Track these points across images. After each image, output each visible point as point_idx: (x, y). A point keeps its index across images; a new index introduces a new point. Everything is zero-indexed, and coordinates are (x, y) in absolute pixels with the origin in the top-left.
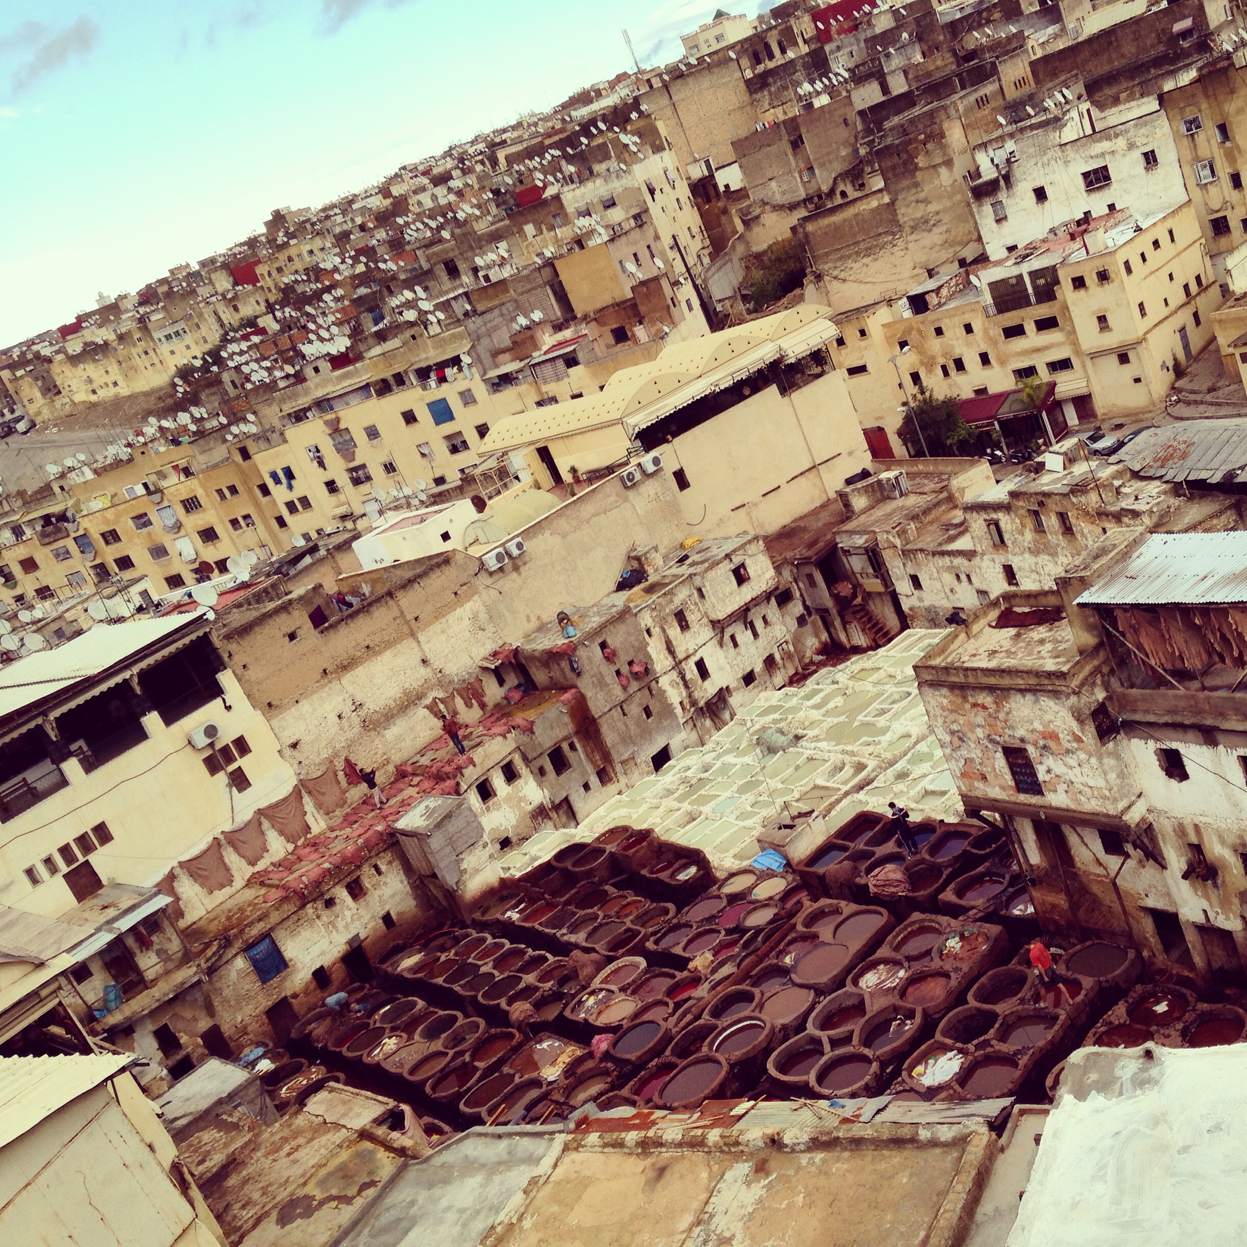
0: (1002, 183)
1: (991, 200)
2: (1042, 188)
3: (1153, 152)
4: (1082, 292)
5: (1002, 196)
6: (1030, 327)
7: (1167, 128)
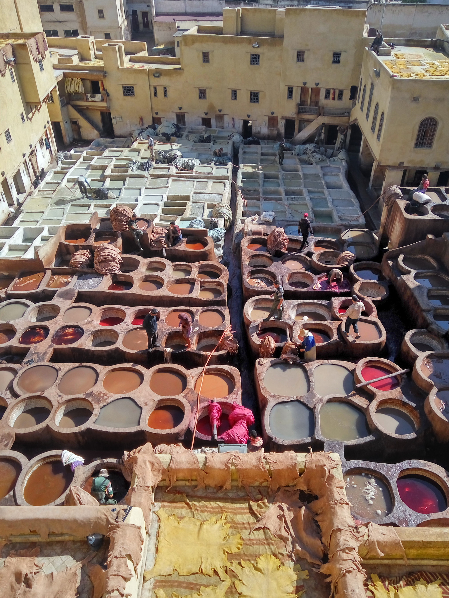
6: (57, 8)
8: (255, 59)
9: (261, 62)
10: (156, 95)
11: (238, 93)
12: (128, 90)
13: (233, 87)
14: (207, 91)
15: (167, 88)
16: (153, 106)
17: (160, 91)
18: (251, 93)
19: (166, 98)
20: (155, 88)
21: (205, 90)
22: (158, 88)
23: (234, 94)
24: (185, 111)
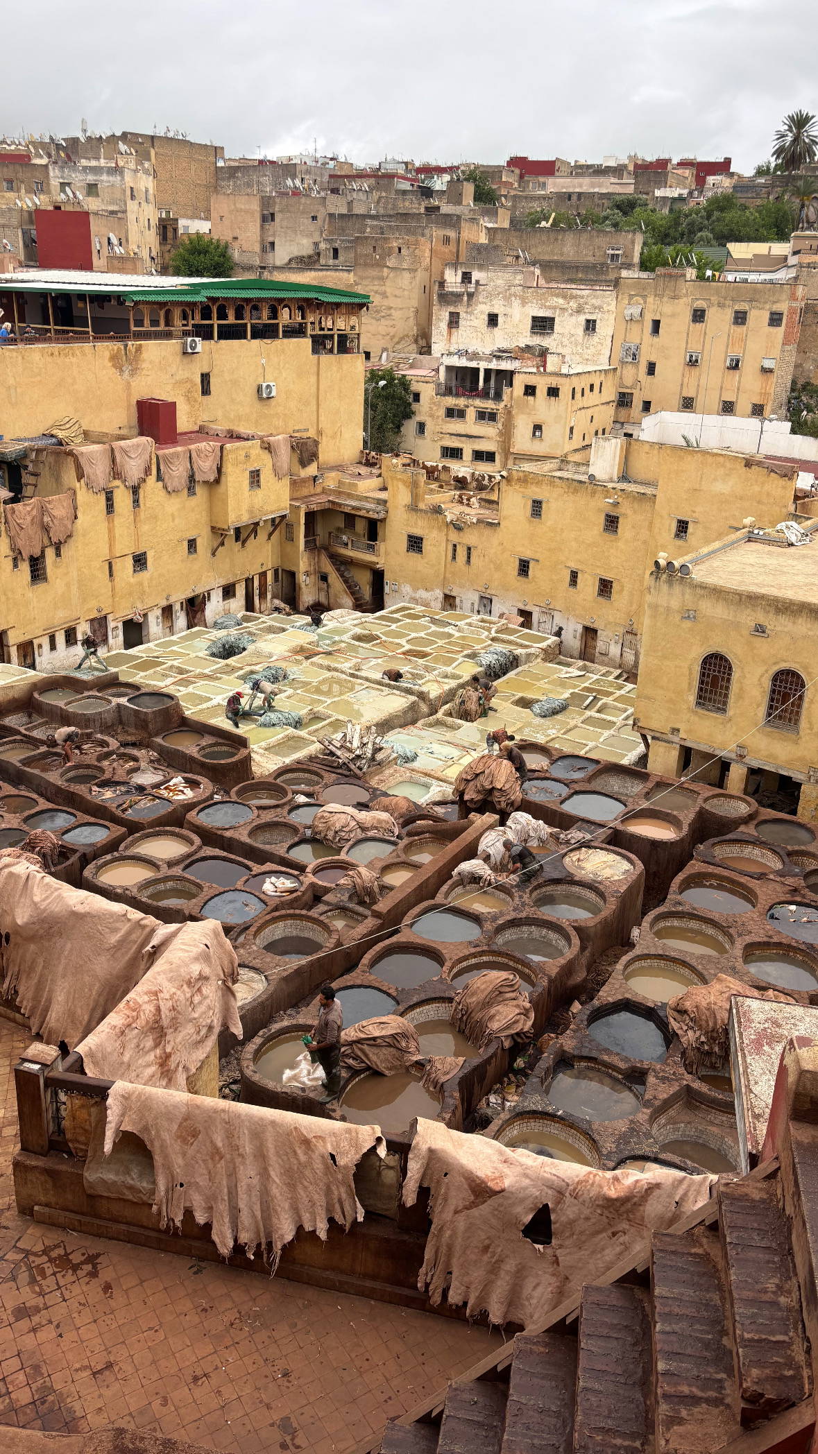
0: (465, 298)
1: (452, 309)
2: (496, 316)
3: (595, 321)
4: (531, 398)
5: (461, 309)
6: (471, 414)
7: (613, 307)
8: (612, 523)
9: (620, 530)
10: (454, 558)
11: (580, 575)
12: (415, 542)
13: (574, 566)
14: (531, 565)
15: (472, 550)
16: (447, 575)
17: (461, 553)
18: (601, 579)
19: (467, 566)
20: (455, 546)
21: (529, 562)
22: (458, 547)
23: (574, 576)
24: (493, 592)
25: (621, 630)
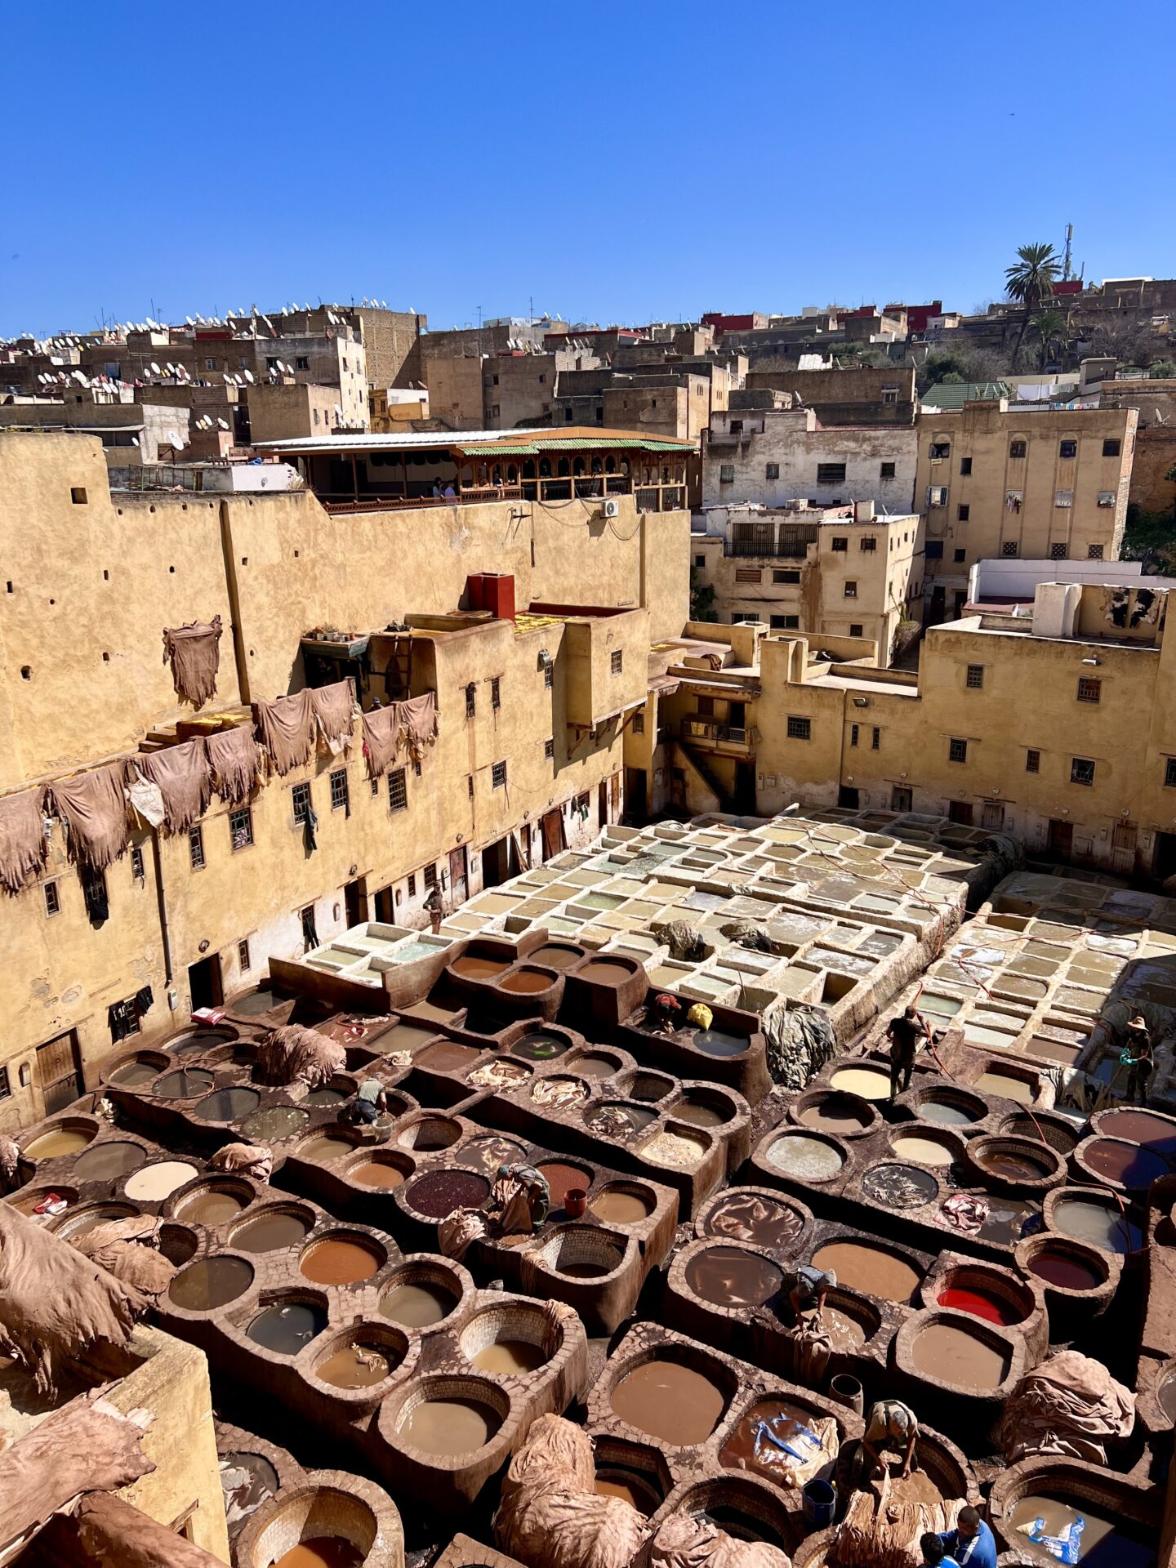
0: (740, 449)
1: (724, 462)
2: (777, 466)
3: (893, 464)
4: (841, 554)
5: (735, 462)
6: (767, 575)
7: (914, 447)
8: (1089, 690)
9: (1102, 698)
10: (855, 741)
11: (1043, 758)
12: (799, 726)
13: (1032, 744)
14: (969, 746)
15: (881, 731)
16: (846, 763)
17: (865, 736)
18: (1075, 760)
19: (875, 751)
20: (855, 728)
21: (965, 743)
22: (861, 728)
23: (1034, 757)
24: (912, 782)
25: (1110, 823)
